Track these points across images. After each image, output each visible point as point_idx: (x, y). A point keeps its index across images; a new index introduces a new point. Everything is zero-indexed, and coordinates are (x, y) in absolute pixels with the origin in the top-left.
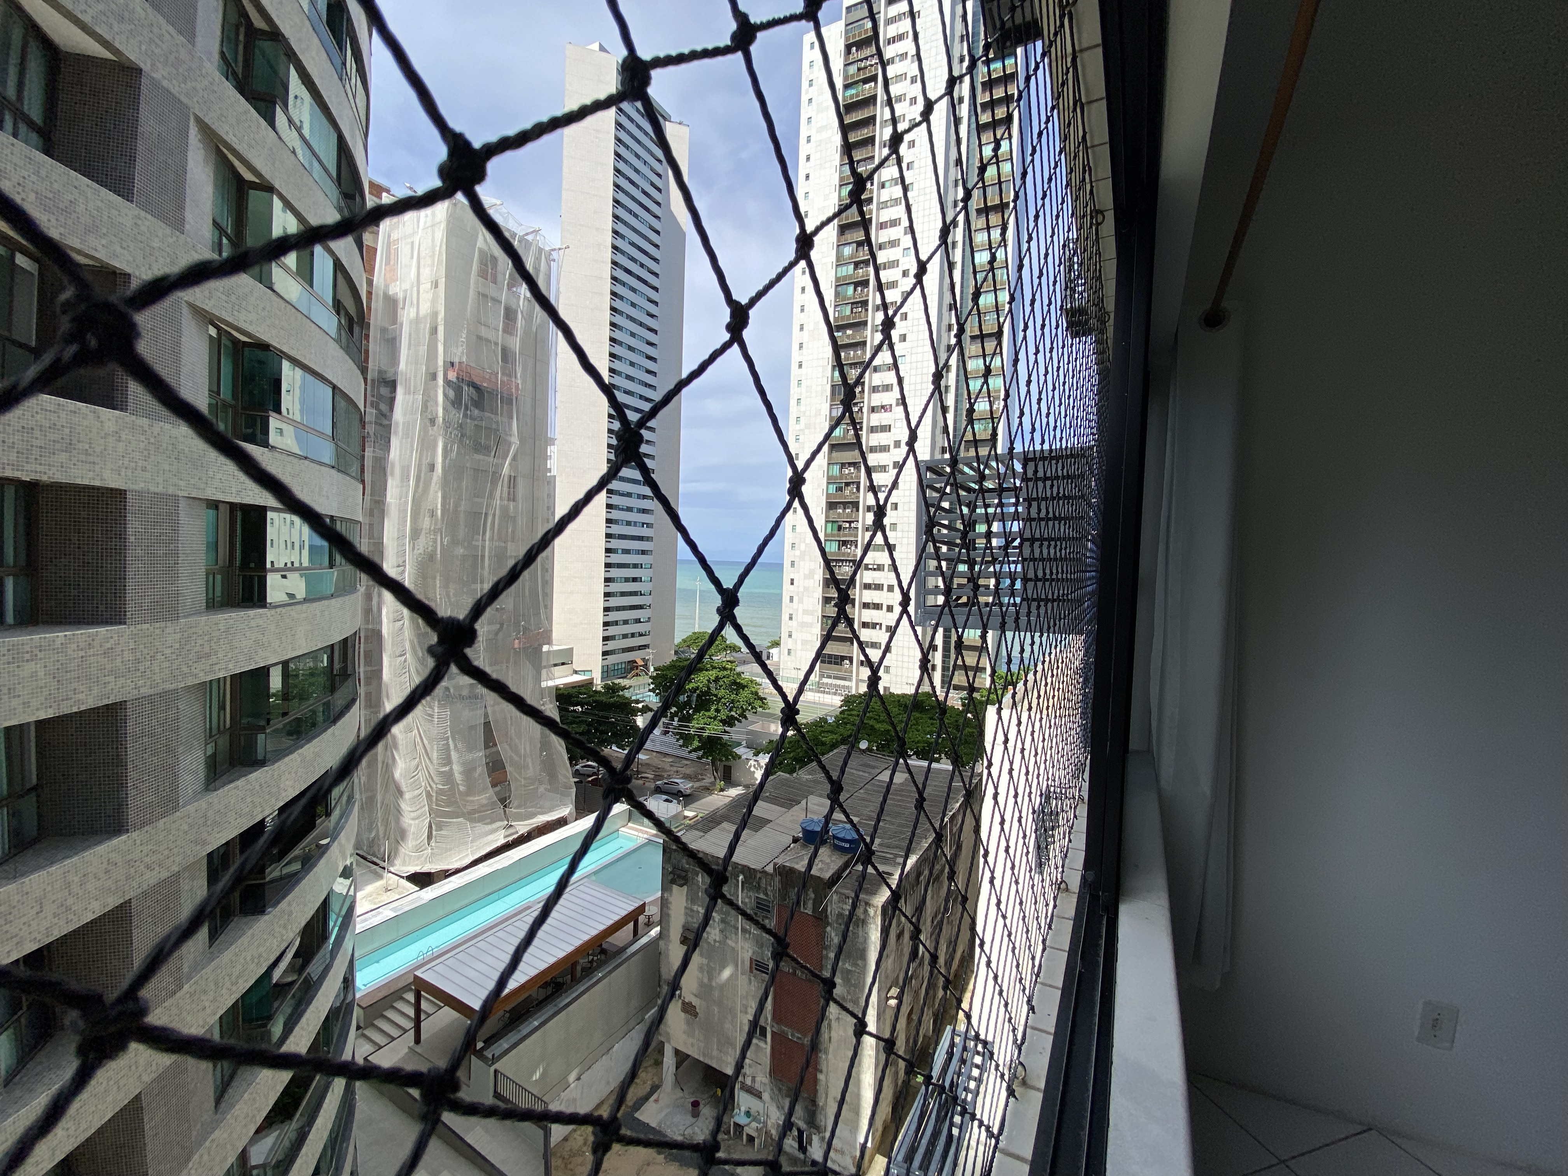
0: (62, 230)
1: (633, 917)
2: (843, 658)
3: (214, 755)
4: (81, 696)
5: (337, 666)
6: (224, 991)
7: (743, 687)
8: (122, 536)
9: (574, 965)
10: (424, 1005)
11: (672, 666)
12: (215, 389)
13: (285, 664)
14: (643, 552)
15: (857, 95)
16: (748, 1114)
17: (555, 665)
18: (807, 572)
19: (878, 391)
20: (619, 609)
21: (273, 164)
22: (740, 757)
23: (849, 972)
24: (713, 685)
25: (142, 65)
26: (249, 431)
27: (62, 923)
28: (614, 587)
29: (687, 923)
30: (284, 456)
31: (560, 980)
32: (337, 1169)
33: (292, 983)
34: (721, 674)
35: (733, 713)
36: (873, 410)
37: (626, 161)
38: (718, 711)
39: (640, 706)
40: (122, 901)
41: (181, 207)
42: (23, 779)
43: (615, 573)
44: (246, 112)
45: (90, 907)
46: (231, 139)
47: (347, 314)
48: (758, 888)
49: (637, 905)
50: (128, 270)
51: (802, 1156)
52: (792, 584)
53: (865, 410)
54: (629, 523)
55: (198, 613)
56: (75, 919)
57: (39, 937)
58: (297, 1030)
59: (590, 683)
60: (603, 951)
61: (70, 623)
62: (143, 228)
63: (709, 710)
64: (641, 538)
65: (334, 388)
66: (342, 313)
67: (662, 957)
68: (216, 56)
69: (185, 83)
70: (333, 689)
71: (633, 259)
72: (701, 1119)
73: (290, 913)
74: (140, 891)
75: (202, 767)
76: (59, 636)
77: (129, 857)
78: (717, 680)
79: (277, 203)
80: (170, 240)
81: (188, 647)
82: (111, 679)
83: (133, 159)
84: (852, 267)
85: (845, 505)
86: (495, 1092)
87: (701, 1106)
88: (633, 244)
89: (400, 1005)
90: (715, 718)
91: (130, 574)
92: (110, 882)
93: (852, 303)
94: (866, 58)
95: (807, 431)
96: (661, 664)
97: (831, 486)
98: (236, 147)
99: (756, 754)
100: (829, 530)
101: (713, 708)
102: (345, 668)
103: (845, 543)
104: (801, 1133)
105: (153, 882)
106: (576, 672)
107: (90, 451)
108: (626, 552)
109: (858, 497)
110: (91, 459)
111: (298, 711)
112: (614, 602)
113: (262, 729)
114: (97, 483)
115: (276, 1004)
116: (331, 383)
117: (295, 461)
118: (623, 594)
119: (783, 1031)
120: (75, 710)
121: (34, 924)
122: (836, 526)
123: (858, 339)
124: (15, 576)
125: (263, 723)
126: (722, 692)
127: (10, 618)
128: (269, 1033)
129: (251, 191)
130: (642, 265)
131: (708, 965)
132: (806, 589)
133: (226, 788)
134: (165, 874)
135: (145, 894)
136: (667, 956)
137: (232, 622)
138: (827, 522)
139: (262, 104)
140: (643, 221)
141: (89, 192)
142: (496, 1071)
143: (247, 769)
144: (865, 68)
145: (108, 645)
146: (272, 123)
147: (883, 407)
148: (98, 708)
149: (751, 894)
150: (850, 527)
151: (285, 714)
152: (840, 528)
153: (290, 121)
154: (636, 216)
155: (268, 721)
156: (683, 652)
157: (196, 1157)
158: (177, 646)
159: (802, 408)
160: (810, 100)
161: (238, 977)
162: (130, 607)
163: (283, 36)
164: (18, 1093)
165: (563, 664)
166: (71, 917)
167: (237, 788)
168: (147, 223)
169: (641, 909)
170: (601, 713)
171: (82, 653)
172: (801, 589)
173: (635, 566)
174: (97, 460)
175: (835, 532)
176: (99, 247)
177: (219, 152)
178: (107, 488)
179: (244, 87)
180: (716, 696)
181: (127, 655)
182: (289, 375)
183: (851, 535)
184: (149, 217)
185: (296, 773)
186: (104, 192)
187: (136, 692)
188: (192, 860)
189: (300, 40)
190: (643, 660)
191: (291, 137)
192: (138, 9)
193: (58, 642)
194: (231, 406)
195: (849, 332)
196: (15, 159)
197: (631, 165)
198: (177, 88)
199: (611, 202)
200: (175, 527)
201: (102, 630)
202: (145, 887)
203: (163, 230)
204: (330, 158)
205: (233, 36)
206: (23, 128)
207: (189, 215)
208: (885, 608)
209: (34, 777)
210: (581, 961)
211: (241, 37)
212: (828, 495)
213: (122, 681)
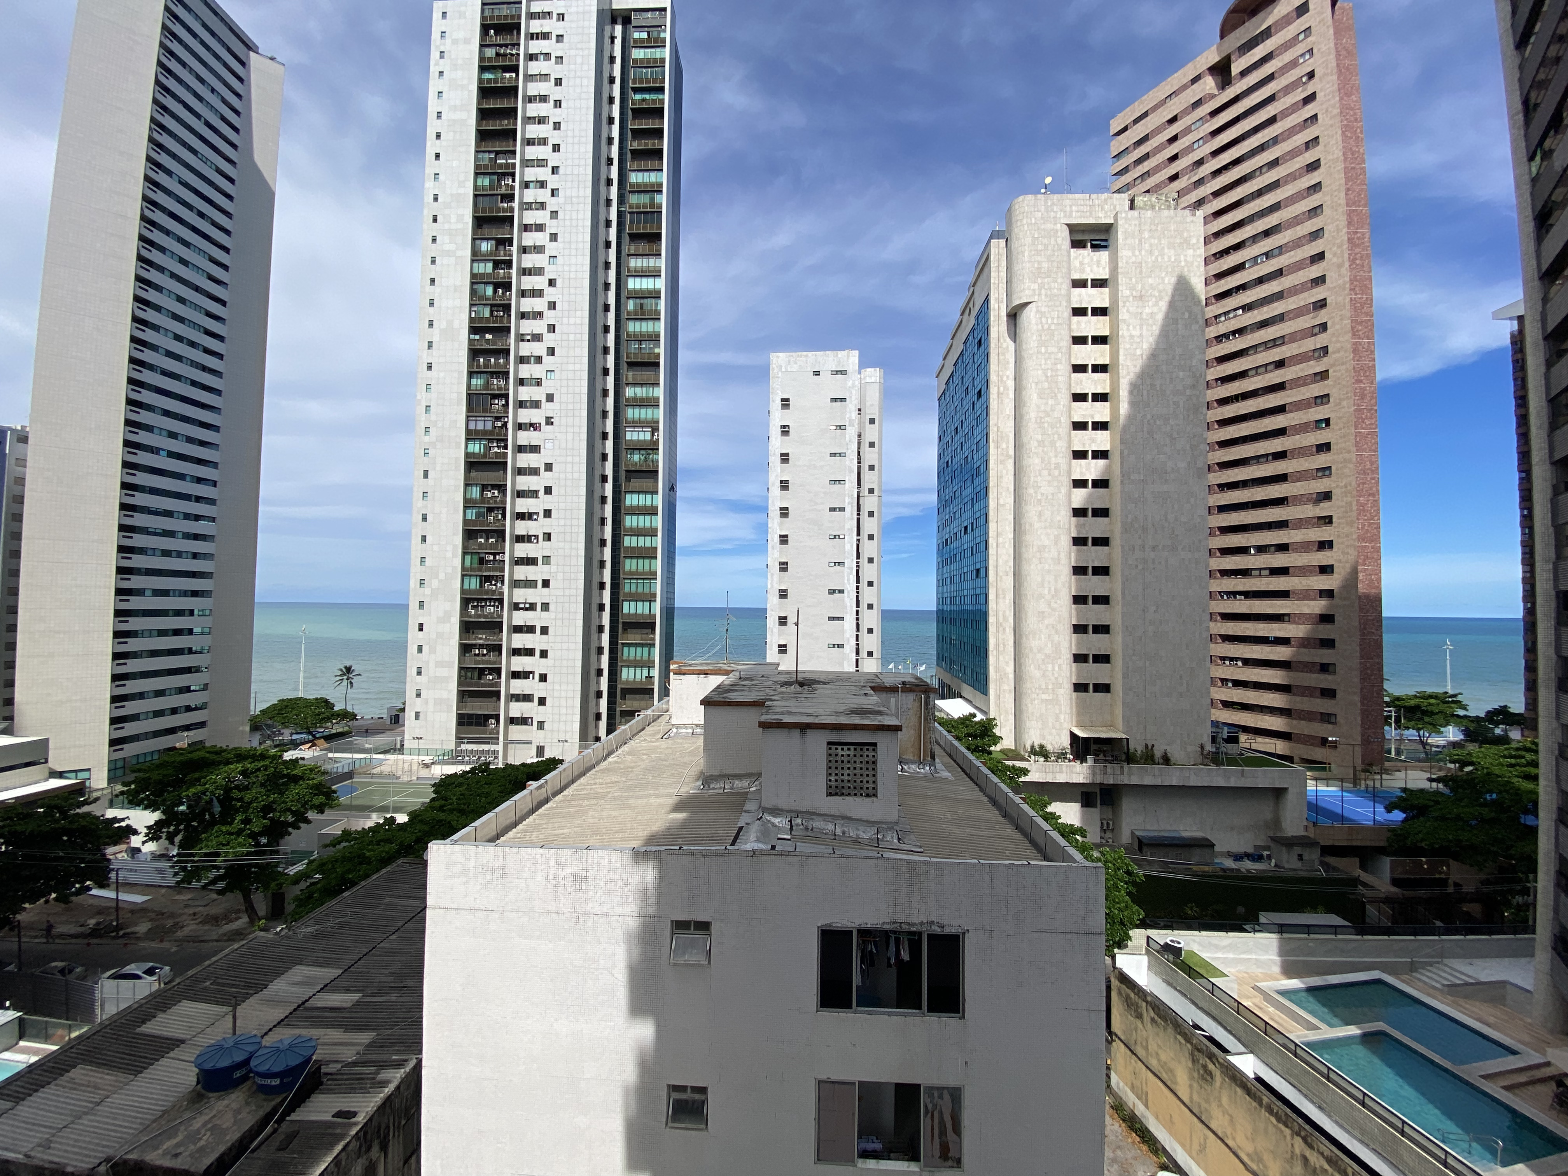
2: (487, 717)
7: (296, 779)
14: (195, 594)
15: (496, 81)
17: (13, 767)
18: (441, 614)
19: (526, 407)
20: (144, 675)
28: (133, 645)
36: (520, 427)
52: (421, 629)
53: (510, 426)
54: (167, 553)
63: (231, 824)
64: (193, 575)
84: (490, 265)
85: (488, 534)
88: (187, 185)
93: (492, 306)
94: (506, 46)
95: (439, 445)
97: (469, 511)
100: (467, 564)
103: (488, 579)
106: (56, 774)
108: (161, 593)
109: (504, 525)
112: (134, 666)
118: (153, 654)
122: (476, 557)
123: (499, 346)
132: (440, 635)
138: (464, 553)
140: (205, 160)
144: (505, 55)
147: (532, 425)
150: (495, 560)
152: (481, 561)
154: (194, 152)
159: (433, 416)
160: (441, 73)
165: (31, 764)
172: (434, 636)
173: (180, 613)
175: (476, 565)
180: (241, 800)
183: (495, 570)
195: (488, 336)
197: (186, 86)
199: (147, 122)
208: (537, 653)
212: (466, 522)
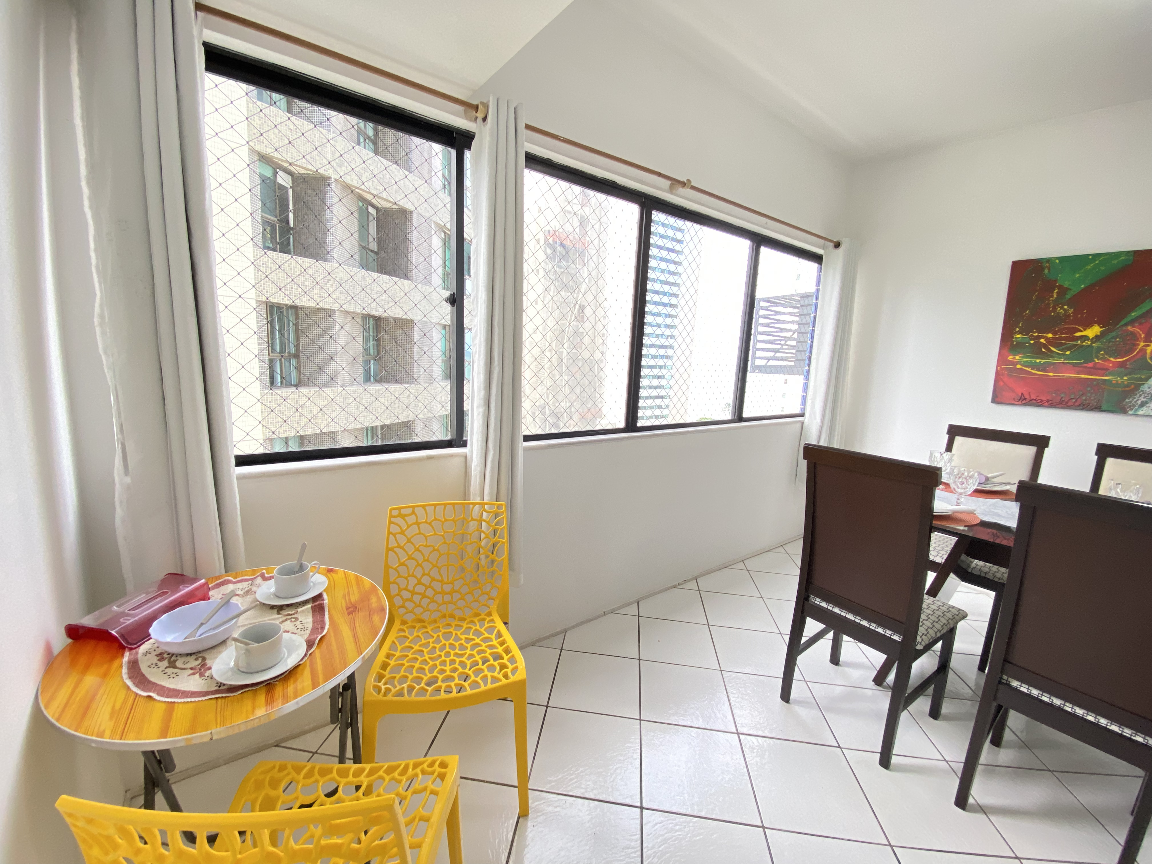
124: (374, 360)
127: (373, 379)
162: (415, 377)
206: (367, 143)
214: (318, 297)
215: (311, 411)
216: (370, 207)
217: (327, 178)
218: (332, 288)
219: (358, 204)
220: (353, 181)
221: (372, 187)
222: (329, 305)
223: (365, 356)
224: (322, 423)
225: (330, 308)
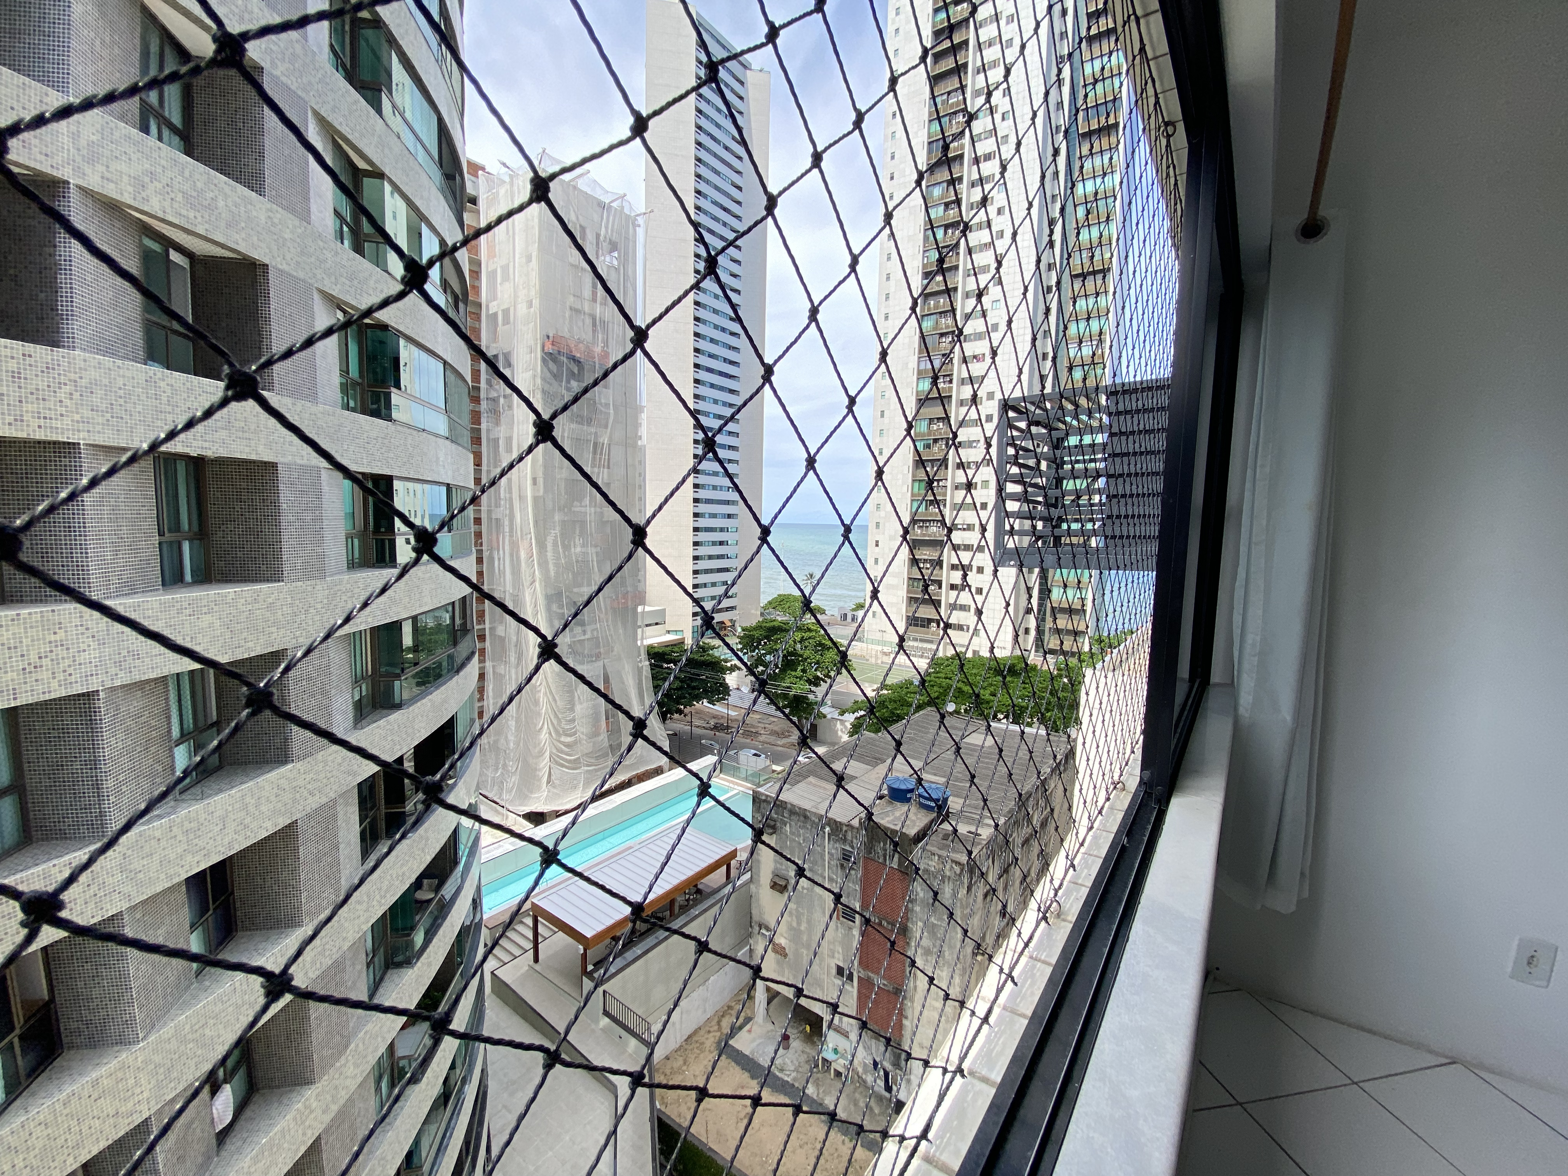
0: (207, 226)
1: (726, 861)
2: (930, 620)
3: (360, 700)
4: (251, 644)
5: (458, 621)
6: (375, 903)
7: (828, 648)
8: (276, 504)
9: (672, 902)
10: (541, 929)
11: (758, 627)
12: (345, 369)
13: (415, 619)
14: (729, 516)
16: (836, 1051)
17: (650, 625)
19: (970, 340)
20: (707, 571)
21: (383, 151)
22: (825, 717)
23: (934, 925)
24: (798, 646)
25: (263, 64)
26: (375, 406)
27: (240, 838)
28: (702, 551)
29: (776, 869)
30: (406, 429)
31: (660, 915)
32: (470, 1065)
33: (429, 901)
34: (806, 635)
35: (819, 674)
36: (965, 360)
37: (707, 117)
38: (804, 671)
39: (729, 664)
40: (289, 821)
41: (307, 199)
42: (205, 716)
43: (702, 536)
44: (356, 102)
45: (265, 825)
46: (344, 130)
47: (453, 292)
48: (845, 840)
49: (729, 850)
50: (266, 261)
51: (887, 1095)
52: (877, 545)
53: (956, 359)
54: (715, 488)
55: (340, 573)
56: (253, 835)
57: (222, 850)
58: (435, 941)
59: (682, 642)
60: (699, 891)
61: (238, 581)
62: (276, 221)
63: (795, 670)
64: (726, 502)
65: (445, 363)
66: (449, 291)
67: (753, 900)
68: (326, 49)
69: (301, 77)
70: (455, 644)
71: (716, 219)
72: (791, 1050)
73: (427, 839)
74: (304, 813)
75: (351, 707)
76: (230, 591)
77: (295, 784)
78: (802, 640)
79: (388, 188)
80: (300, 231)
81: (334, 603)
82: (274, 629)
83: (261, 155)
84: (942, 208)
85: (933, 462)
86: (604, 1010)
87: (791, 1040)
88: (715, 203)
89: (519, 928)
90: (801, 678)
91: (285, 537)
92: (280, 805)
93: (942, 248)
96: (747, 624)
97: (918, 444)
98: (350, 137)
99: (842, 713)
100: (916, 490)
101: (800, 668)
102: (464, 624)
103: (933, 503)
104: (886, 1074)
105: (314, 806)
106: (669, 632)
107: (246, 428)
108: (713, 516)
109: (947, 454)
110: (247, 435)
111: (426, 662)
112: (702, 565)
113: (398, 677)
114: (253, 457)
115: (417, 918)
116: (442, 359)
117: (415, 433)
118: (710, 557)
119: (869, 978)
120: (246, 656)
121: (219, 838)
122: (923, 484)
123: (949, 285)
124: (191, 540)
125: (398, 671)
126: (807, 653)
127: (188, 577)
128: (412, 941)
129: (365, 179)
130: (725, 224)
131: (797, 910)
133: (370, 727)
134: (324, 800)
135: (308, 816)
136: (758, 900)
137: (369, 580)
138: (914, 481)
139: (369, 93)
140: (725, 178)
141: (227, 190)
142: (604, 992)
143: (385, 711)
145: (270, 600)
146: (379, 111)
147: (975, 357)
148: (264, 655)
149: (837, 845)
150: (938, 486)
151: (416, 664)
153: (394, 106)
154: (718, 173)
155: (403, 670)
156: (769, 614)
157: (353, 1046)
158: (325, 601)
160: (897, 30)
161: (387, 891)
162: (286, 568)
163: (384, 23)
164: (207, 983)
165: (657, 624)
166: (249, 833)
167: (378, 727)
168: (279, 216)
169: (733, 854)
170: (693, 671)
171: (250, 607)
172: (886, 551)
173: (722, 530)
174: (251, 436)
175: (923, 491)
176: (240, 241)
177: (335, 142)
178: (261, 462)
179: (351, 77)
180: (801, 656)
181: (287, 610)
182: (406, 353)
183: (939, 494)
184: (280, 209)
185: (427, 716)
186: (240, 188)
187: (294, 641)
188: (345, 789)
189: (399, 25)
190: (731, 620)
191: (396, 122)
192: (256, 10)
193: (232, 596)
194: (358, 384)
195: (939, 278)
196: (163, 162)
197: (712, 121)
198: (295, 84)
199: (693, 161)
200: (319, 496)
201: (264, 586)
202: (308, 810)
203: (292, 221)
204: (431, 140)
205: (339, 28)
206: (166, 132)
207: (314, 208)
208: (975, 569)
209: (215, 713)
210: (679, 899)
211: (347, 28)
212: (915, 453)
213: (282, 631)
214: (33, 417)
215: (23, 656)
216: (171, 251)
217: (59, 182)
218: (71, 399)
219: (140, 240)
220: (122, 194)
221: (168, 210)
222: (63, 433)
223: (167, 534)
224: (54, 678)
225: (65, 440)
